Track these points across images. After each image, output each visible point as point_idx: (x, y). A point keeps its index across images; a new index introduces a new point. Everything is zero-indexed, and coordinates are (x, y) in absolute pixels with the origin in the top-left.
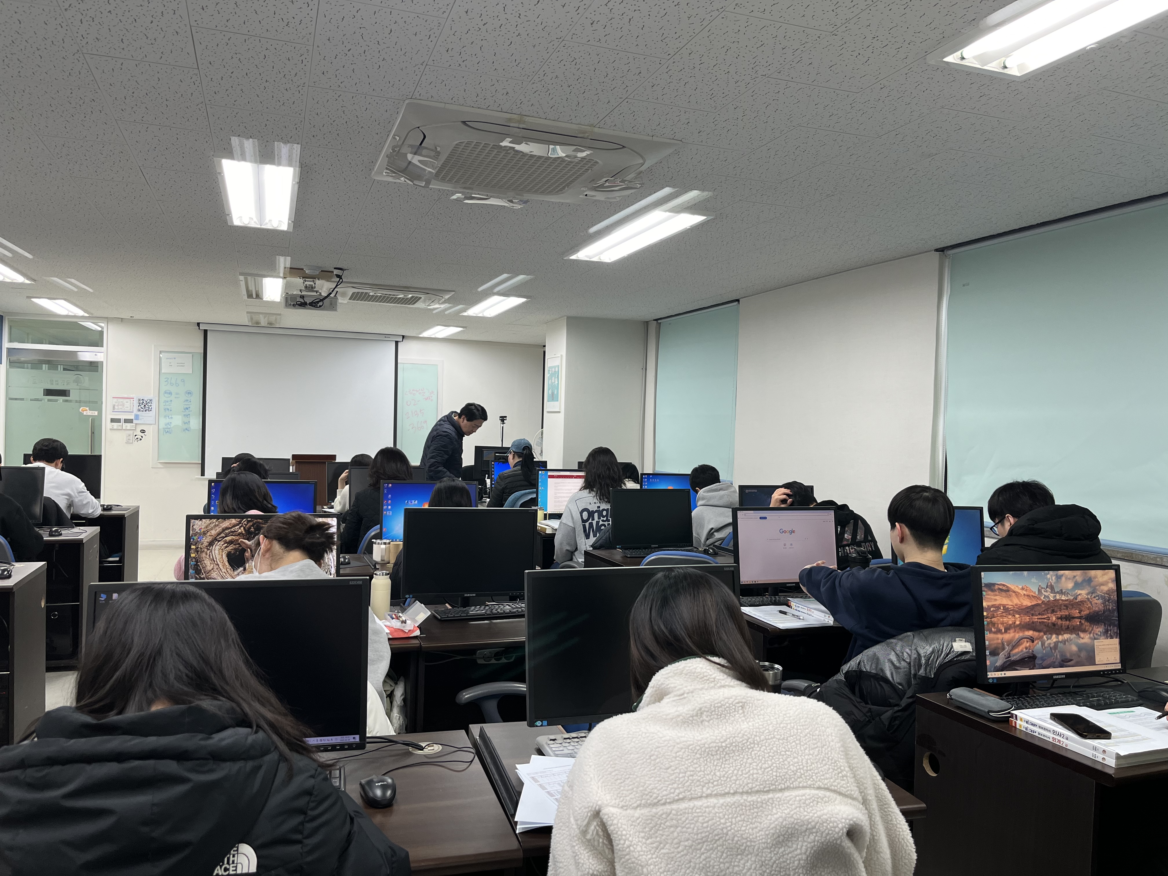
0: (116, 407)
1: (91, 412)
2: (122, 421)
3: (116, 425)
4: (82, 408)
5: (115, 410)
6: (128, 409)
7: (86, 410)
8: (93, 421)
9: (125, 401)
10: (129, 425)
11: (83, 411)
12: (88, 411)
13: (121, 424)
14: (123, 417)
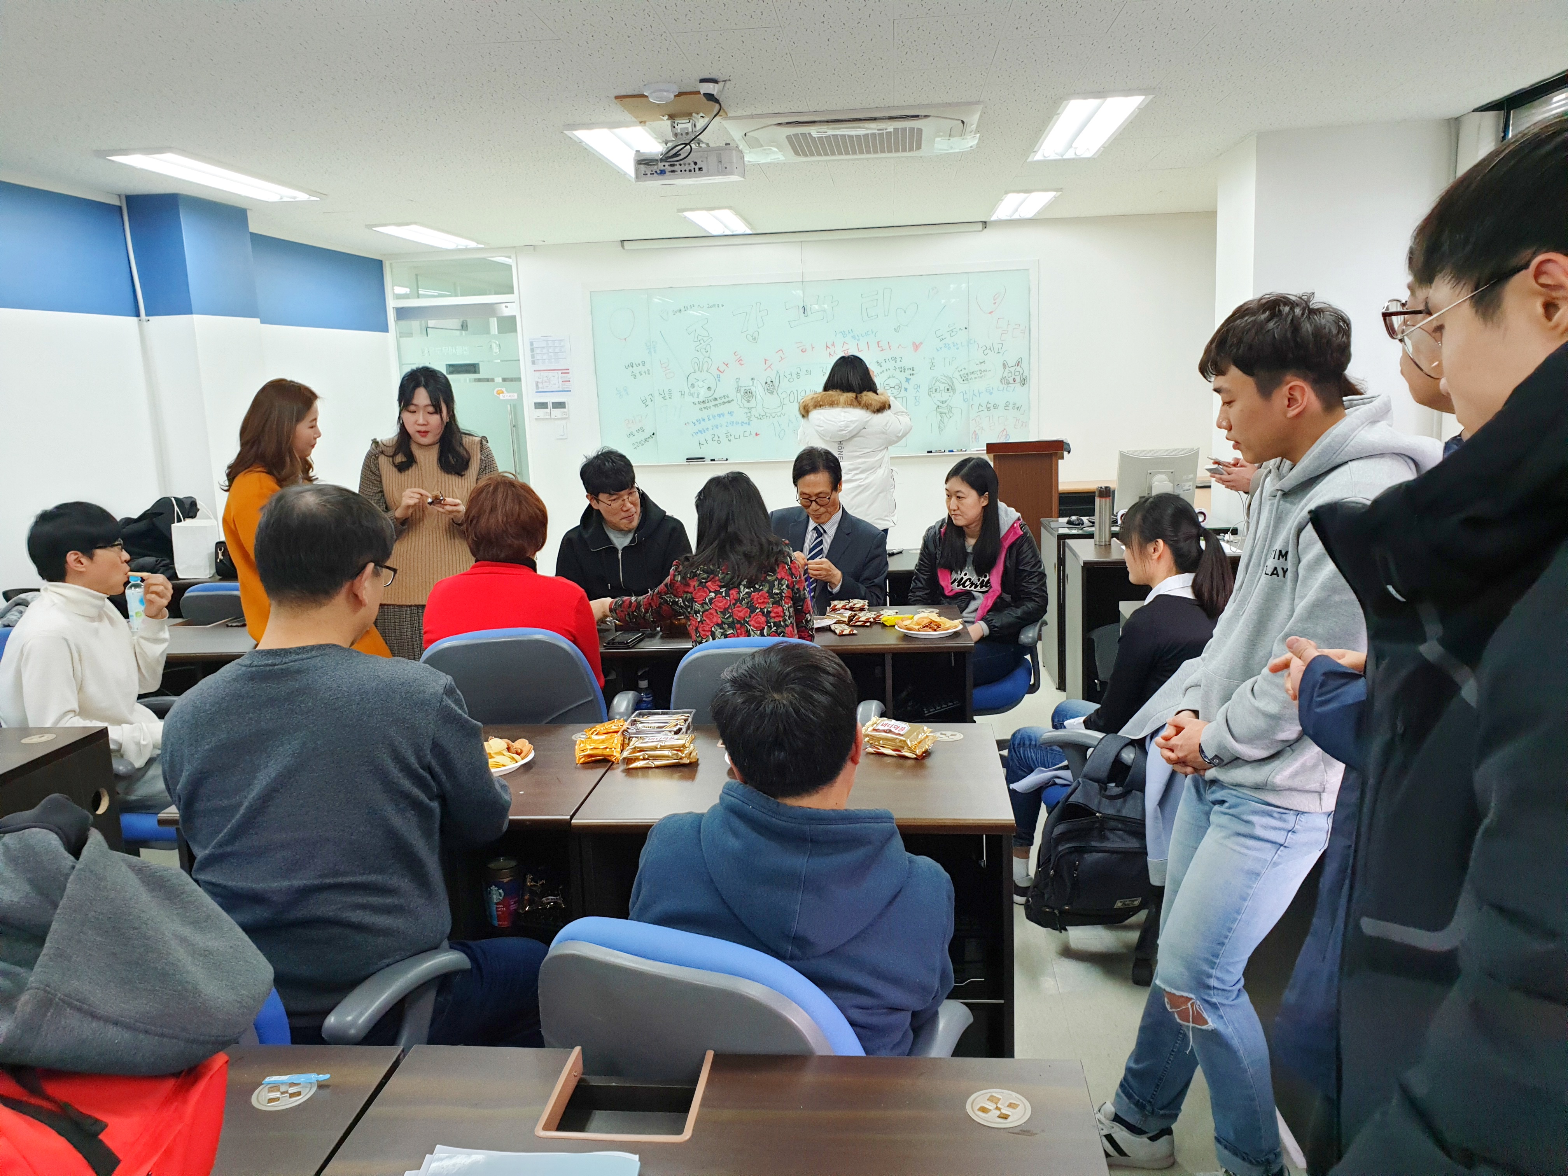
0: (540, 385)
1: (509, 394)
2: (550, 406)
3: (541, 412)
4: (496, 390)
5: (540, 390)
6: (555, 388)
7: (503, 393)
8: (515, 406)
9: (551, 374)
10: (557, 412)
11: (499, 394)
12: (506, 394)
13: (548, 410)
14: (550, 399)
